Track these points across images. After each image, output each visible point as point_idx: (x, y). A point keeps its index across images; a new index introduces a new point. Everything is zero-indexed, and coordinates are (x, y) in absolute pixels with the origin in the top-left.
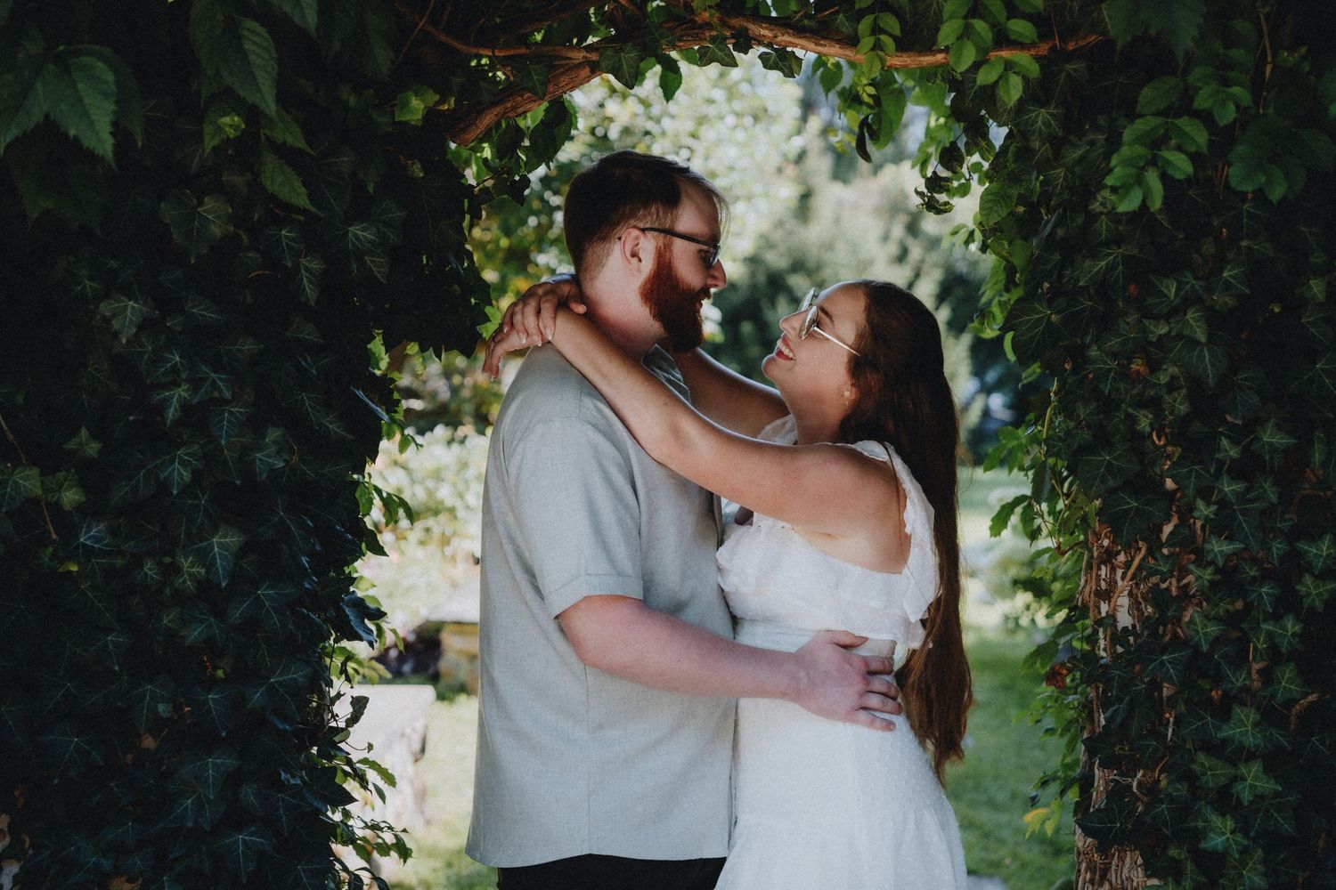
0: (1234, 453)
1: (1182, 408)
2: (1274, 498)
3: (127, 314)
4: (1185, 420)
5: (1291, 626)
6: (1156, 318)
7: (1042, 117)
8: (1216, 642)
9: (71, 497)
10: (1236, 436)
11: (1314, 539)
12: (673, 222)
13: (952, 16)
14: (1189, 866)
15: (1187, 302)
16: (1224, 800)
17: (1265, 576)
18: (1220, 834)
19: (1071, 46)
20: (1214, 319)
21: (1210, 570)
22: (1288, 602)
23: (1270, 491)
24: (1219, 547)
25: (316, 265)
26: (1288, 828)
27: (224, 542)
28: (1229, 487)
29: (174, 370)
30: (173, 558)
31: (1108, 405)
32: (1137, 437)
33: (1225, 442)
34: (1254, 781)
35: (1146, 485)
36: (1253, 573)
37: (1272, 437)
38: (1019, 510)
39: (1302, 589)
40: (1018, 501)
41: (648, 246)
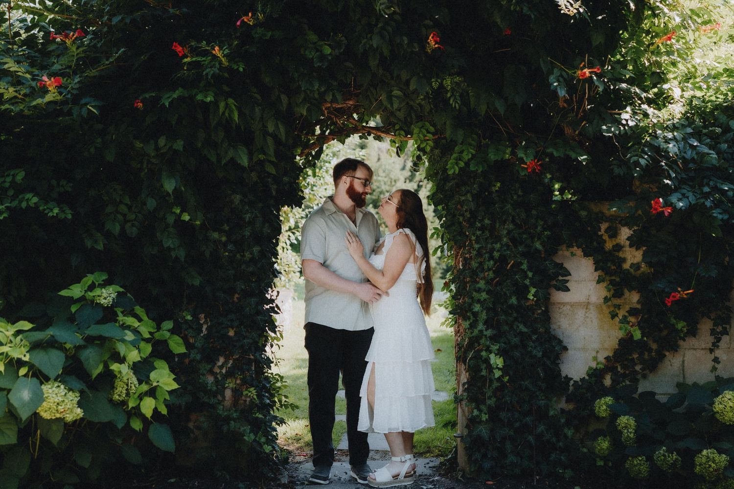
0: (479, 225)
1: (469, 216)
2: (488, 235)
3: (237, 198)
4: (470, 218)
5: (492, 262)
6: (462, 196)
7: (437, 152)
8: (477, 268)
9: (224, 239)
10: (480, 221)
11: (496, 243)
12: (355, 175)
13: (416, 133)
14: (472, 317)
15: (468, 192)
16: (479, 301)
17: (487, 252)
18: (477, 308)
19: (442, 136)
20: (473, 196)
21: (475, 251)
22: (491, 258)
23: (487, 233)
24: (477, 246)
25: (275, 187)
26: (491, 306)
27: (256, 249)
28: (479, 233)
29: (247, 210)
30: (243, 253)
31: (454, 216)
32: (460, 223)
33: (477, 223)
34: (484, 295)
35: (462, 233)
36: (484, 252)
37: (487, 221)
38: (439, 250)
39: (494, 254)
40: (439, 247)
41: (348, 180)
